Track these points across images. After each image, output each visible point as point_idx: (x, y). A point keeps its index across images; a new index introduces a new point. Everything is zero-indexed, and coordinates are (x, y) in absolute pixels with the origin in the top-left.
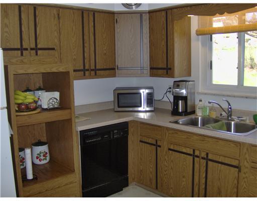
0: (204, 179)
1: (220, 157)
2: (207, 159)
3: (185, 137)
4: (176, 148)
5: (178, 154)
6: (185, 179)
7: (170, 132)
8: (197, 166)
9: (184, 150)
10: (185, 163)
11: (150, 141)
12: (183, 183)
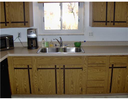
0: (63, 79)
1: (71, 66)
2: (64, 68)
3: (49, 60)
4: (43, 67)
5: (45, 70)
6: (51, 82)
7: (38, 59)
8: (58, 73)
9: (49, 67)
10: (50, 74)
11: (23, 67)
12: (50, 85)
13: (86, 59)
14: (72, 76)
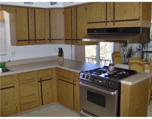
13: (16, 77)
14: (5, 97)
